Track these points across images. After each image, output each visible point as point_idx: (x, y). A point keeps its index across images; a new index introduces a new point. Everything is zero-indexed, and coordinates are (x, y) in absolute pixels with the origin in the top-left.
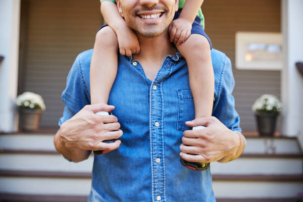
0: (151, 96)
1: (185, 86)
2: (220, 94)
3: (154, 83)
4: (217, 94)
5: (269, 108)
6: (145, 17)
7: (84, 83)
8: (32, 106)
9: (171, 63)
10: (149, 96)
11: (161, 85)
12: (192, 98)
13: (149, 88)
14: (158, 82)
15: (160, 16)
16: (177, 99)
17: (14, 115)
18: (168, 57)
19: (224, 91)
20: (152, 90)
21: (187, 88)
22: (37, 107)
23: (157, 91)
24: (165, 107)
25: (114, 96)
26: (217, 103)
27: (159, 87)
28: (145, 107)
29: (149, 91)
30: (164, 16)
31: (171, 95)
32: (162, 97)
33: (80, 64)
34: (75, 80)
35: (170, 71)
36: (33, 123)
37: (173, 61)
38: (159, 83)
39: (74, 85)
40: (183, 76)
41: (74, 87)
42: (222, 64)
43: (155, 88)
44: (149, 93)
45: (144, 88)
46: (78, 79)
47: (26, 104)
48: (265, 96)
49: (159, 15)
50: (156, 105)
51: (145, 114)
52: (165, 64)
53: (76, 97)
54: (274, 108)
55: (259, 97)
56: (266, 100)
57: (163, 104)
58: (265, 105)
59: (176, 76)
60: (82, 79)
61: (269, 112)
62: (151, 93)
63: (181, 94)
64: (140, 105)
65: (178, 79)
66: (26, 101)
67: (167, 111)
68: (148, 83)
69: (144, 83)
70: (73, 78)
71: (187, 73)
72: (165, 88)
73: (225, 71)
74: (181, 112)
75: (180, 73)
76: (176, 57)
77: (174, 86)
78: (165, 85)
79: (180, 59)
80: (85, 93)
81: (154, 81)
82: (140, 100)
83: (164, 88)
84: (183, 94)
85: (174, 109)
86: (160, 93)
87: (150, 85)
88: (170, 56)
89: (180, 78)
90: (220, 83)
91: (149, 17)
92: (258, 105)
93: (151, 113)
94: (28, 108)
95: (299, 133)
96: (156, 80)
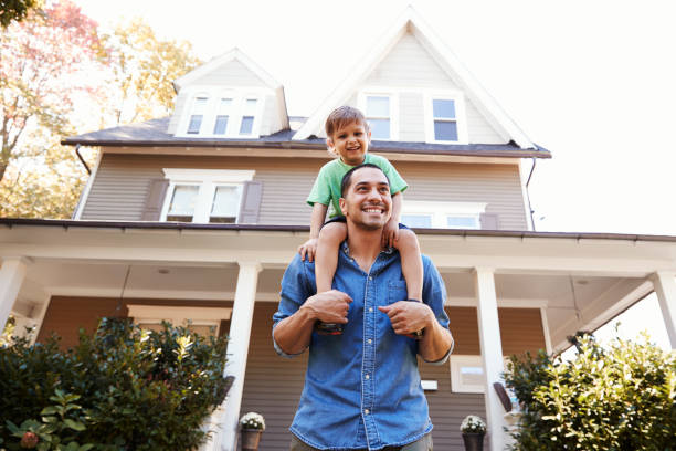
0: (366, 285)
3: (371, 273)
5: (473, 427)
6: (370, 211)
8: (256, 425)
13: (366, 278)
14: (374, 274)
18: (382, 253)
20: (368, 280)
29: (366, 280)
30: (384, 213)
32: (376, 287)
35: (383, 264)
47: (251, 423)
48: (470, 416)
54: (478, 427)
55: (464, 418)
56: (471, 419)
58: (470, 425)
61: (474, 431)
62: (367, 282)
63: (391, 283)
66: (250, 420)
68: (364, 274)
74: (391, 298)
84: (393, 284)
86: (374, 283)
91: (373, 211)
92: (464, 425)
93: (365, 299)
94: (252, 426)
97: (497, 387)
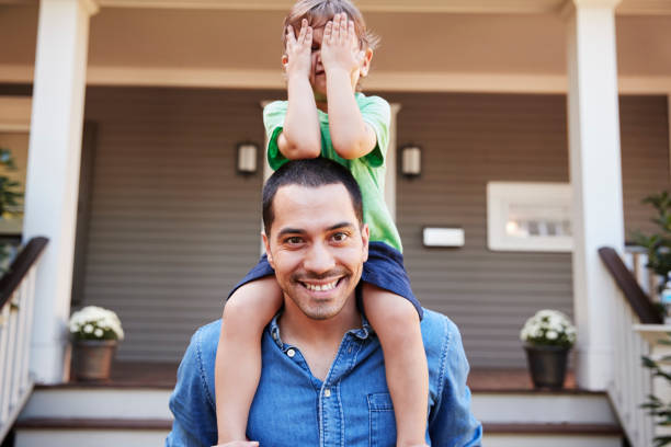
0: (321, 410)
1: (380, 386)
2: (441, 392)
3: (326, 385)
4: (436, 393)
5: (552, 335)
6: (313, 287)
7: (206, 386)
8: (99, 333)
9: (355, 343)
10: (318, 409)
11: (338, 388)
12: (392, 408)
13: (318, 394)
14: (333, 384)
15: (337, 284)
16: (367, 412)
17: (65, 349)
18: (351, 334)
19: (447, 386)
20: (323, 398)
21: (383, 389)
22: (109, 334)
23: (332, 399)
24: (347, 426)
25: (258, 412)
26: (438, 408)
27: (335, 391)
28: (311, 429)
29: (318, 400)
30: (343, 282)
31: (355, 404)
32: (341, 410)
33: (199, 353)
34: (191, 379)
35: (352, 362)
36: (100, 366)
37: (358, 340)
38: (335, 384)
39: (190, 387)
40: (374, 368)
41: (189, 392)
42: (445, 339)
43: (328, 393)
44: (318, 403)
45: (309, 396)
46: (197, 380)
47: (89, 329)
48: (544, 313)
49: (334, 283)
50: (331, 424)
51: (312, 442)
52: (344, 346)
53: (193, 410)
54: (561, 335)
55: (532, 314)
56: (545, 320)
57: (343, 422)
58: (545, 331)
59: (363, 370)
60: (202, 380)
61: (553, 342)
62: (321, 404)
63: (373, 401)
64: (303, 425)
65: (367, 374)
66: (87, 323)
67: (350, 433)
68: (315, 386)
69: (310, 388)
70: (187, 375)
71: (382, 363)
72: (346, 392)
73: (450, 351)
74: (373, 433)
75: (369, 365)
76: (363, 333)
77: (361, 387)
78: (345, 386)
79: (370, 334)
80: (208, 403)
81: (325, 382)
82: (303, 417)
83: (344, 393)
84: (377, 401)
85: (362, 430)
86: (337, 402)
87: (320, 389)
88: (353, 331)
89: (369, 372)
90: (441, 374)
91: (318, 288)
92: (531, 329)
93: (322, 440)
94: (91, 336)
95: (612, 383)
96: (328, 380)
97: (608, 258)
